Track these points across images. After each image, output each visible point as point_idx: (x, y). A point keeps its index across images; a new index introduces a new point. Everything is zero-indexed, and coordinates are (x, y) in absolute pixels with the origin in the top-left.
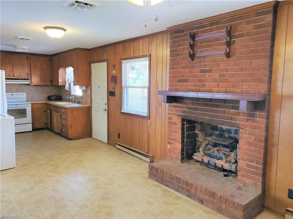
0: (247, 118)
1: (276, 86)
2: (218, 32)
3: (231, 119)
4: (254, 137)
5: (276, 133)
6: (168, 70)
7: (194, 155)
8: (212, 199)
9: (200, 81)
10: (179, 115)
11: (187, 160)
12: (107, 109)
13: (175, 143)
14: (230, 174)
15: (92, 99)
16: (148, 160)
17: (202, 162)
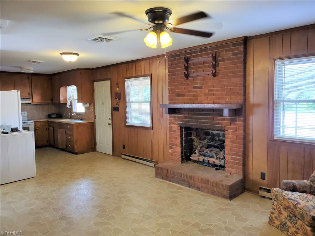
0: (230, 122)
1: (249, 97)
2: (206, 57)
3: (219, 124)
4: (235, 137)
5: (251, 132)
6: (168, 87)
7: (191, 156)
8: (207, 185)
9: (194, 95)
10: (178, 124)
11: (186, 161)
12: (111, 123)
13: (176, 148)
14: (221, 168)
15: (96, 115)
16: (153, 165)
17: (198, 162)
